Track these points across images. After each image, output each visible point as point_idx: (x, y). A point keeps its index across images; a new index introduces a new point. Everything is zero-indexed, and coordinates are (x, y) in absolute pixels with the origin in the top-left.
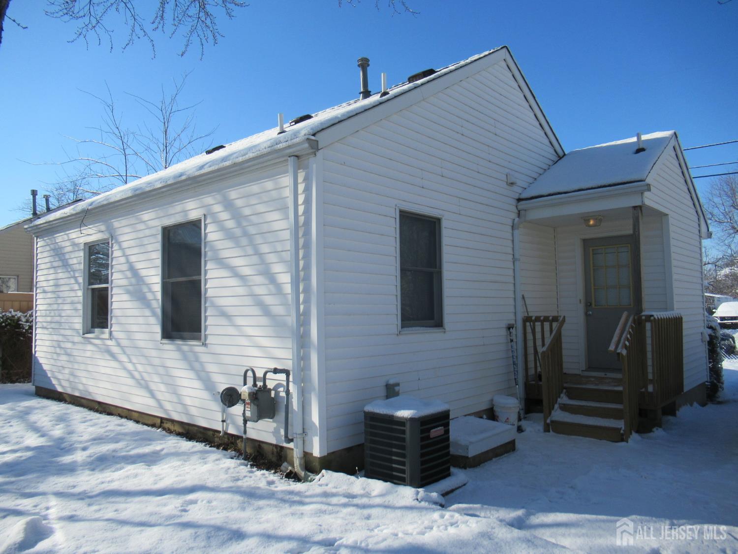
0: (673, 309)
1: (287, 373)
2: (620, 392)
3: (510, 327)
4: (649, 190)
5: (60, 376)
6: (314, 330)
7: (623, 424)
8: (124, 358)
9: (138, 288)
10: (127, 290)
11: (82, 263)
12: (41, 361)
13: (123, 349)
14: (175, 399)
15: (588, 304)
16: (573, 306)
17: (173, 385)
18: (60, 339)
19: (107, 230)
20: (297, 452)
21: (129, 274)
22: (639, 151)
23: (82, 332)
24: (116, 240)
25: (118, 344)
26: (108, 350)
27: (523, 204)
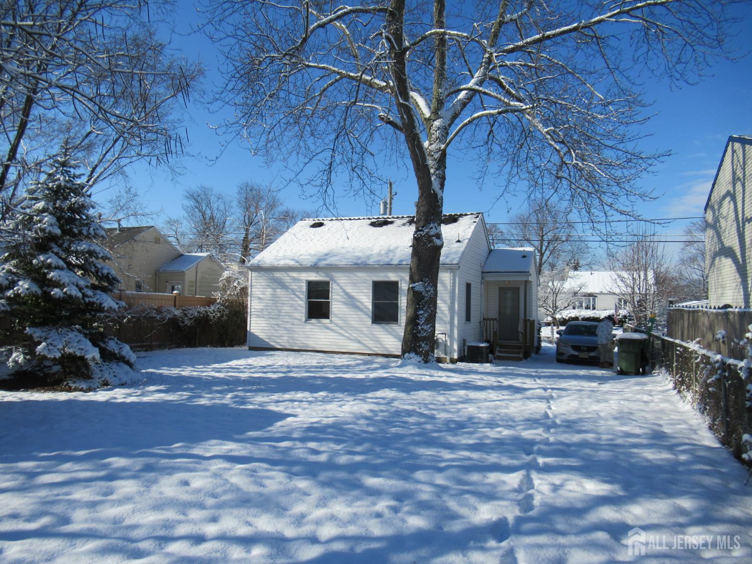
0: (532, 317)
1: (445, 334)
2: (520, 346)
3: (480, 322)
4: (531, 275)
5: (279, 341)
6: (456, 322)
7: (521, 356)
8: (342, 332)
9: (352, 302)
10: (345, 303)
11: (304, 288)
12: (257, 334)
13: (341, 328)
14: (379, 346)
15: (500, 313)
16: (494, 314)
17: (378, 341)
18: (280, 323)
19: (327, 276)
20: (448, 359)
21: (346, 297)
22: (524, 257)
23: (304, 320)
24: (335, 282)
25: (337, 325)
26: (328, 328)
27: (484, 274)
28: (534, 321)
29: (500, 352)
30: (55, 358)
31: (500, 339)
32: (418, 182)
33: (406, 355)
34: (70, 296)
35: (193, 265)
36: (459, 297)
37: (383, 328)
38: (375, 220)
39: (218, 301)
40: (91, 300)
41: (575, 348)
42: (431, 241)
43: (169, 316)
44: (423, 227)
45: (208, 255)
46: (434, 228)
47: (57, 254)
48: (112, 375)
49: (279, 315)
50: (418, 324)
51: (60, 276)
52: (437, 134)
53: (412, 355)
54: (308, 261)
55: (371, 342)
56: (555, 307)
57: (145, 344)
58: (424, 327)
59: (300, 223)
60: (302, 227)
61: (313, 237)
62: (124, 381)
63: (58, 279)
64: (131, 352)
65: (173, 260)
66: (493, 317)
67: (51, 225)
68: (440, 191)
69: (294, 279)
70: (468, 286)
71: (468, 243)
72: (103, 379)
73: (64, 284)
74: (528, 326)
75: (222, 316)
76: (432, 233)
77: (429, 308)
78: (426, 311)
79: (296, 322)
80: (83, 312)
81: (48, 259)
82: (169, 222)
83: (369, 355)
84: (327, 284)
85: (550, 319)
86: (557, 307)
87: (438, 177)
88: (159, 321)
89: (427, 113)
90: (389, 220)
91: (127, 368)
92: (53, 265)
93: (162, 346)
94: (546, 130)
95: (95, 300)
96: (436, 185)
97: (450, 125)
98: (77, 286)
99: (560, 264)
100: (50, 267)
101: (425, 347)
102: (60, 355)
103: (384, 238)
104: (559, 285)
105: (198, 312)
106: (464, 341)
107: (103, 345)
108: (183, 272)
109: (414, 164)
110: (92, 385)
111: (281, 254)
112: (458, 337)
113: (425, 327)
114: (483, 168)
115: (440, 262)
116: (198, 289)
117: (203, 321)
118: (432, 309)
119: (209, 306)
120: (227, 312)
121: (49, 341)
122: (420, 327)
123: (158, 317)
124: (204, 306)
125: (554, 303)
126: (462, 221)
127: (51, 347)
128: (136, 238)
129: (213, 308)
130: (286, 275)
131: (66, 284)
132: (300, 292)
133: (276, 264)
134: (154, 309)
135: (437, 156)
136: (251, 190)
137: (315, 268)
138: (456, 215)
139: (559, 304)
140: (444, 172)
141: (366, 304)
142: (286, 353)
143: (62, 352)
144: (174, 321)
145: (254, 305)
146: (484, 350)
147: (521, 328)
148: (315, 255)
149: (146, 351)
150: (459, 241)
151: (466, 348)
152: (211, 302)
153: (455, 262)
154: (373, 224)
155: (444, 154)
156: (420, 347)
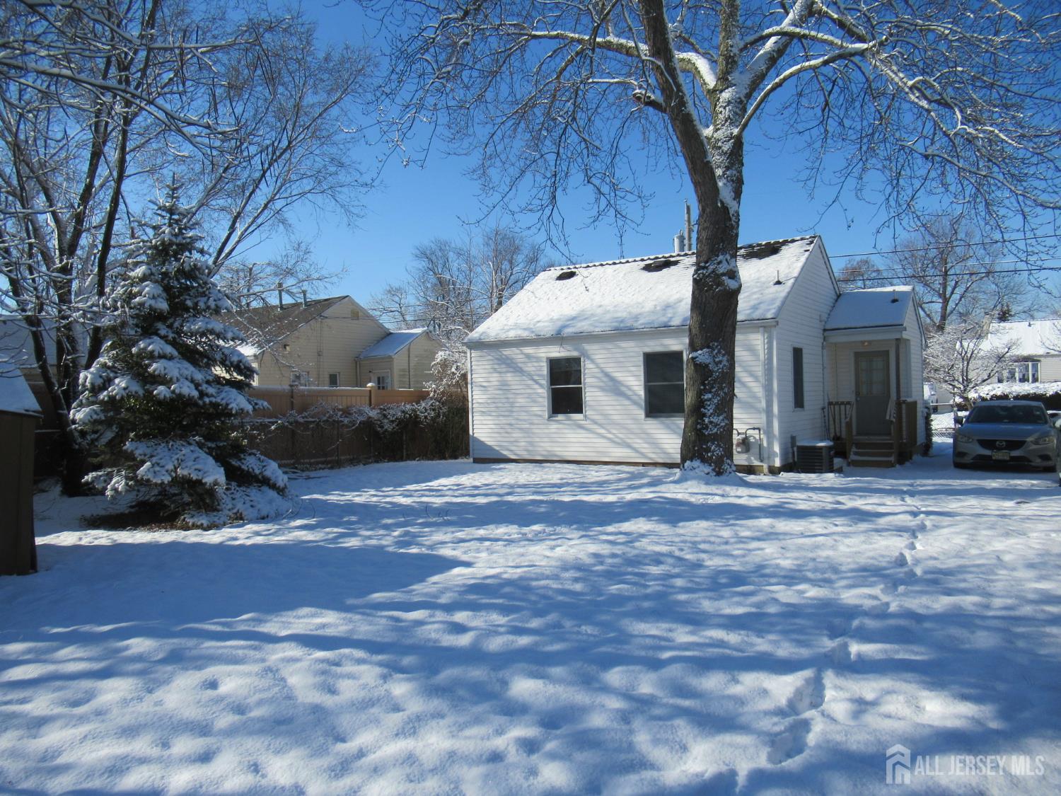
0: (911, 397)
1: (759, 429)
2: (891, 444)
3: (823, 409)
4: (905, 330)
5: (513, 448)
6: (776, 409)
7: (892, 459)
8: (602, 431)
9: (615, 388)
10: (602, 389)
11: (545, 371)
12: (482, 439)
13: (601, 425)
14: (658, 451)
15: (858, 393)
16: (848, 394)
17: (654, 444)
18: (513, 422)
19: (576, 350)
20: (765, 466)
21: (605, 379)
22: (894, 301)
23: (547, 416)
24: (589, 358)
25: (595, 422)
26: (581, 427)
27: (826, 334)
28: (915, 403)
29: (856, 454)
30: (163, 483)
31: (858, 434)
32: (696, 191)
33: (688, 463)
34: (180, 396)
35: (404, 347)
36: (779, 369)
37: (663, 423)
38: (652, 262)
39: (431, 395)
40: (213, 400)
41: (985, 443)
42: (720, 284)
43: (361, 419)
44: (706, 262)
45: (424, 332)
46: (724, 262)
47: (164, 338)
48: (248, 505)
49: (512, 412)
50: (704, 415)
51: (165, 368)
52: (727, 112)
53: (696, 463)
54: (547, 329)
55: (646, 445)
56: (967, 381)
57: (329, 459)
58: (713, 420)
59: (542, 275)
60: (544, 282)
61: (559, 293)
62: (264, 513)
63: (163, 372)
64: (280, 472)
65: (378, 341)
66: (845, 400)
67: (154, 298)
68: (735, 203)
69: (528, 356)
70: (797, 354)
71: (794, 284)
72: (235, 511)
73: (171, 379)
74: (904, 411)
75: (438, 415)
76: (721, 271)
77: (722, 389)
78: (716, 394)
79: (536, 420)
80: (211, 417)
81: (149, 345)
82: (389, 292)
83: (644, 464)
84: (577, 361)
85: (958, 400)
86: (969, 381)
87: (730, 180)
88: (347, 426)
89: (710, 80)
90: (672, 259)
91: (272, 494)
92: (156, 354)
93: (354, 462)
94: (910, 83)
95: (218, 400)
96: (725, 192)
97: (749, 96)
98: (192, 381)
99: (978, 313)
100: (152, 357)
101: (716, 450)
102: (170, 479)
103: (662, 287)
104: (972, 345)
105: (403, 412)
106: (793, 439)
107: (234, 462)
108: (390, 357)
109: (687, 164)
110: (216, 519)
111: (511, 322)
112: (780, 432)
113: (715, 420)
114: (813, 162)
115: (740, 317)
116: (412, 380)
117: (410, 424)
118: (726, 390)
119: (418, 403)
120: (445, 409)
121: (154, 460)
122: (707, 420)
123: (346, 421)
124: (411, 402)
125: (965, 373)
126: (786, 251)
127: (157, 469)
128: (325, 314)
129: (423, 405)
130: (518, 352)
131: (175, 379)
132: (538, 375)
133: (503, 336)
134: (339, 410)
135: (726, 147)
136: (503, 239)
137: (558, 338)
138: (778, 242)
139: (972, 375)
140: (740, 172)
141: (636, 388)
142: (521, 465)
143: (174, 475)
144: (369, 425)
145: (476, 398)
146: (824, 452)
147: (891, 413)
148: (558, 320)
149: (332, 468)
150: (779, 283)
151: (795, 449)
152: (423, 396)
153: (769, 315)
154: (648, 268)
155: (738, 142)
156: (708, 450)
